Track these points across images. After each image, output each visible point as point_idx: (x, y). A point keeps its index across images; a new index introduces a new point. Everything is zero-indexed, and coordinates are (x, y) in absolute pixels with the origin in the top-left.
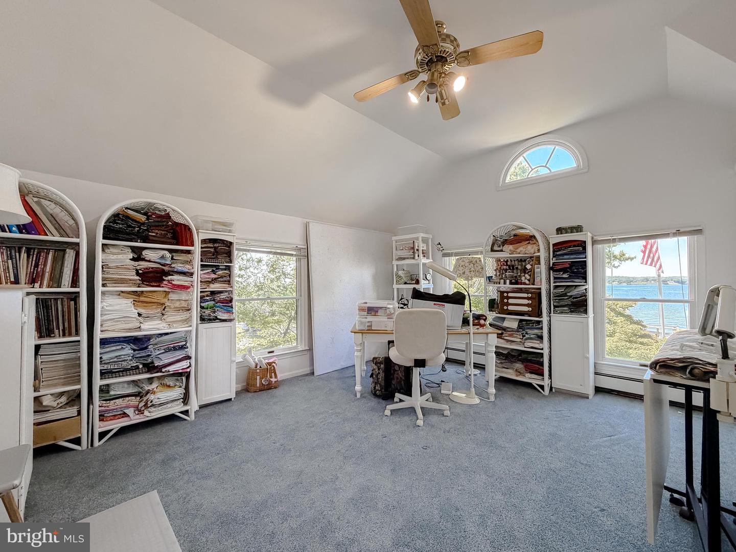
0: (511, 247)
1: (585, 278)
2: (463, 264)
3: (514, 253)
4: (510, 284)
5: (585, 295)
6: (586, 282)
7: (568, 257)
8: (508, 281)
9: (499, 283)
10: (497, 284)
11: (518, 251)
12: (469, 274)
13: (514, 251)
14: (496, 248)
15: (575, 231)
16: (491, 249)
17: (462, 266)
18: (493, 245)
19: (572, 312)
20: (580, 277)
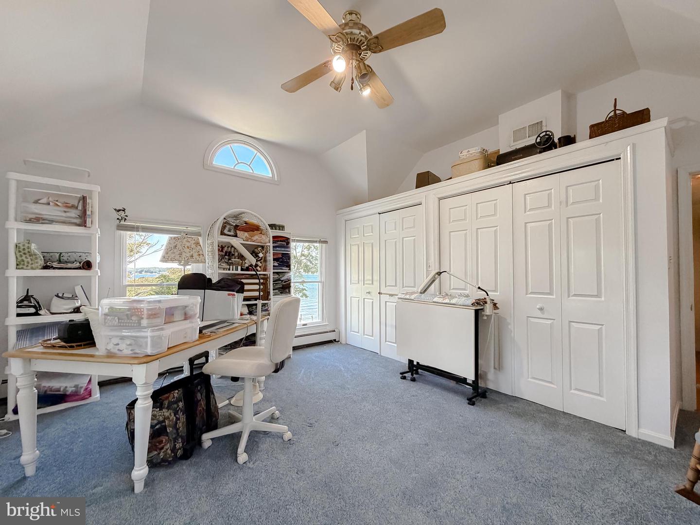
0: (246, 234)
1: (289, 266)
2: (188, 244)
3: (249, 240)
4: (241, 270)
5: (289, 280)
6: (290, 270)
7: (280, 249)
8: (239, 268)
9: (229, 270)
10: (226, 270)
11: (255, 238)
12: (197, 257)
13: (250, 239)
14: (226, 231)
15: (274, 228)
16: (221, 232)
17: (188, 247)
18: (224, 227)
19: (281, 293)
20: (285, 265)
